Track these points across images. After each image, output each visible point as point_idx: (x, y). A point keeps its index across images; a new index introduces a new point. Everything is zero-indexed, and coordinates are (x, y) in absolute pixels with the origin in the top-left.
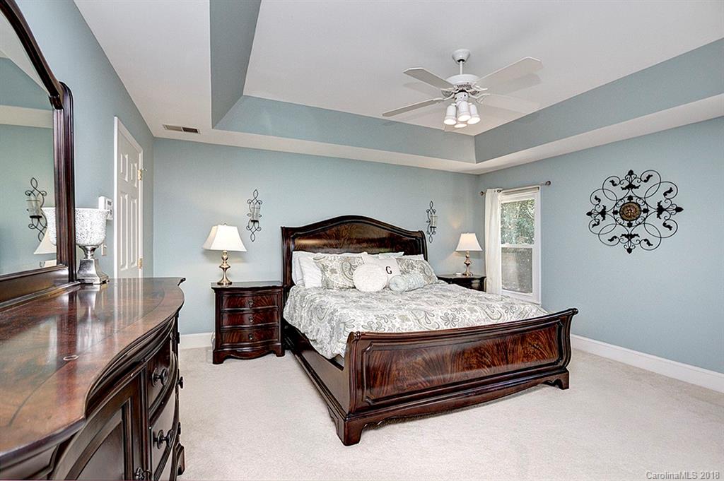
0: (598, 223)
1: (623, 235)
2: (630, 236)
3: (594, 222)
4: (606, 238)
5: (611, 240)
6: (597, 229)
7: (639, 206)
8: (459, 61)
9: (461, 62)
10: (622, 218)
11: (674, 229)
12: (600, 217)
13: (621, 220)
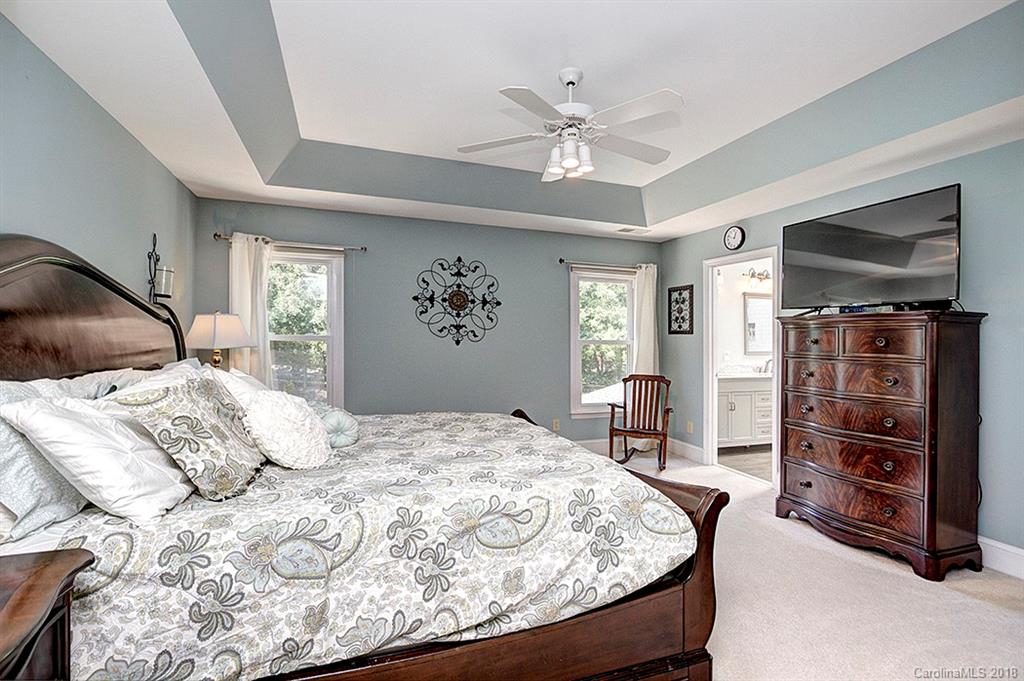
0: (427, 311)
1: (451, 326)
2: (458, 327)
3: (421, 309)
4: (436, 328)
5: (441, 331)
6: (425, 317)
7: (467, 296)
8: (568, 84)
9: (571, 85)
10: (451, 306)
11: (495, 320)
12: (427, 303)
13: (449, 309)
